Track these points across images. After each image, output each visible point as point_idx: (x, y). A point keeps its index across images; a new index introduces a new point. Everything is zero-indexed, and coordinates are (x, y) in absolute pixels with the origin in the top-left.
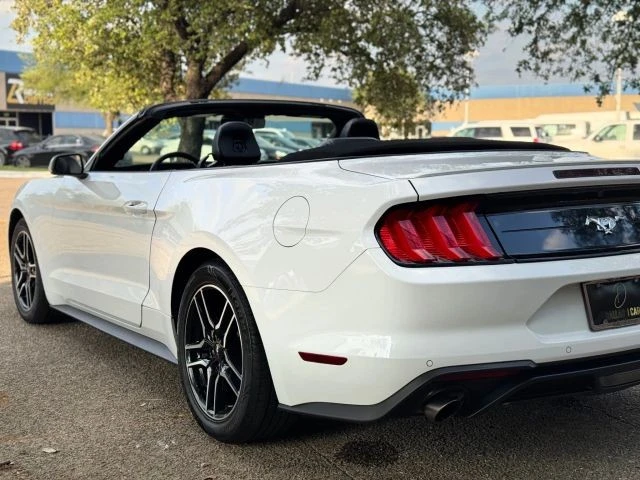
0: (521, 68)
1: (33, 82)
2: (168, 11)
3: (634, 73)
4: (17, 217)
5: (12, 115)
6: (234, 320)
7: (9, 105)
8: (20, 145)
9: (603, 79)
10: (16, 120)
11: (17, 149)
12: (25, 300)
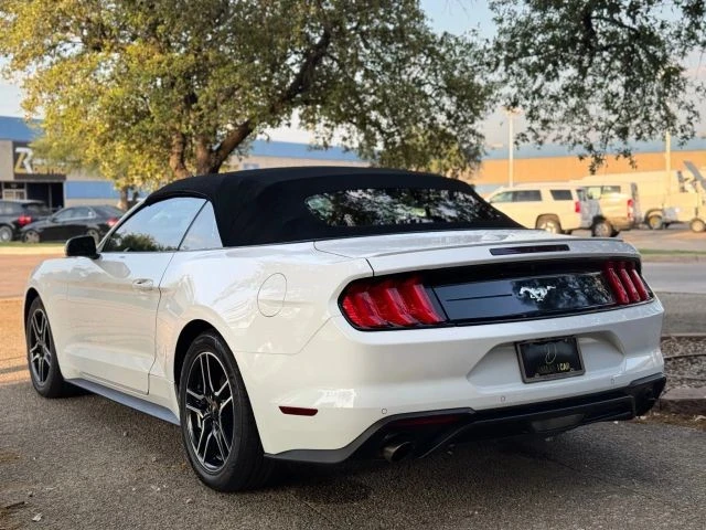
0: (519, 141)
1: (42, 151)
2: (175, 90)
3: (625, 143)
5: (20, 186)
7: (17, 176)
8: (28, 219)
9: (596, 148)
10: (24, 191)
11: (25, 223)
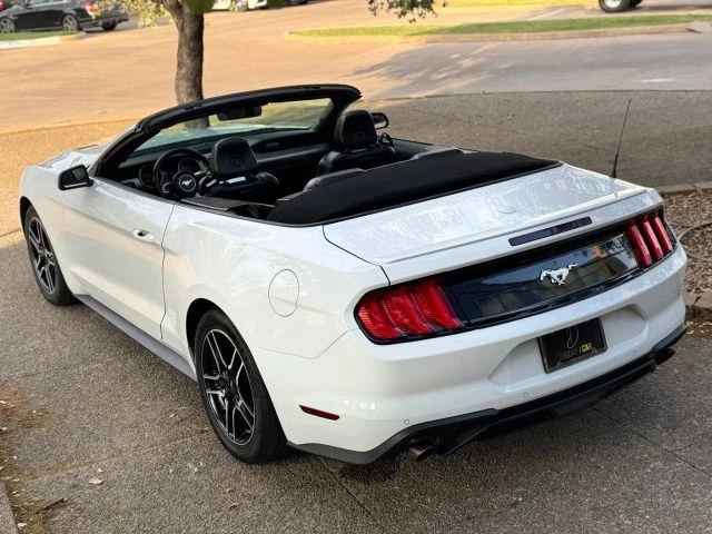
4: (25, 204)
6: (243, 368)
12: (46, 281)
